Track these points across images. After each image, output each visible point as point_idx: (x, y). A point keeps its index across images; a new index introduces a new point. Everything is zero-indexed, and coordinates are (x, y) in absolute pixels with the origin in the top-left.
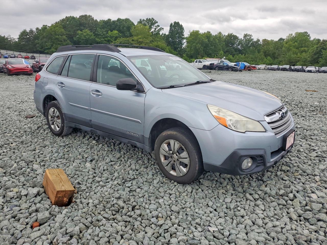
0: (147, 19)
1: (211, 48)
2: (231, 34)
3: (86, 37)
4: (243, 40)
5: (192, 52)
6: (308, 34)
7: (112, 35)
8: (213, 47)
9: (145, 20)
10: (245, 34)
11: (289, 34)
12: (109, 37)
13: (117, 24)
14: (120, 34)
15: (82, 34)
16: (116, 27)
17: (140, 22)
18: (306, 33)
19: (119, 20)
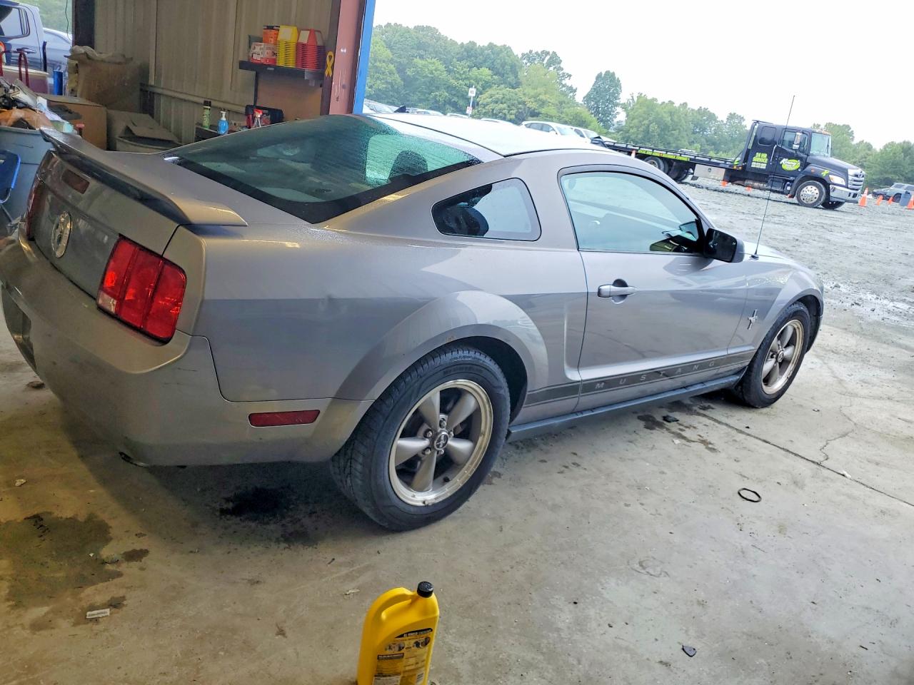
0: (543, 52)
1: (672, 134)
2: (706, 109)
3: (432, 73)
4: (725, 124)
5: (640, 136)
6: (850, 131)
7: (479, 77)
8: (676, 133)
9: (540, 52)
10: (732, 113)
11: (814, 125)
12: (472, 79)
13: (488, 54)
14: (495, 77)
15: (424, 66)
16: (485, 61)
17: (529, 57)
18: (848, 127)
19: (491, 46)
